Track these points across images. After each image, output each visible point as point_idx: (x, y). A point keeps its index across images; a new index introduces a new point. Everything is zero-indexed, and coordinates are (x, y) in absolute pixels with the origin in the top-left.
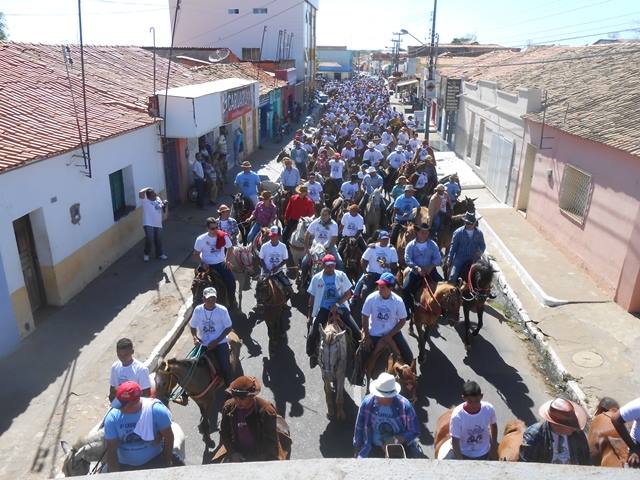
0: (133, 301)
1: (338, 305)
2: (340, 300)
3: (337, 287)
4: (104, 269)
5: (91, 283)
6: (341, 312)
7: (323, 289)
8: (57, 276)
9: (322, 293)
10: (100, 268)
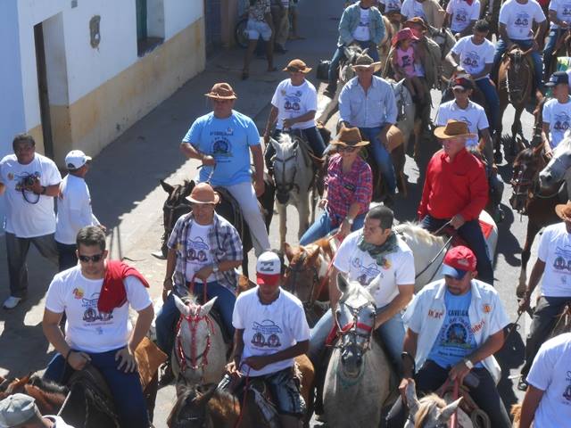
0: (178, 170)
1: (469, 364)
2: (478, 352)
3: (473, 320)
4: (123, 129)
5: (109, 146)
6: (475, 382)
7: (441, 322)
8: (72, 122)
9: (437, 332)
10: (118, 127)
